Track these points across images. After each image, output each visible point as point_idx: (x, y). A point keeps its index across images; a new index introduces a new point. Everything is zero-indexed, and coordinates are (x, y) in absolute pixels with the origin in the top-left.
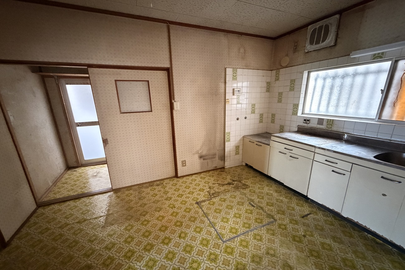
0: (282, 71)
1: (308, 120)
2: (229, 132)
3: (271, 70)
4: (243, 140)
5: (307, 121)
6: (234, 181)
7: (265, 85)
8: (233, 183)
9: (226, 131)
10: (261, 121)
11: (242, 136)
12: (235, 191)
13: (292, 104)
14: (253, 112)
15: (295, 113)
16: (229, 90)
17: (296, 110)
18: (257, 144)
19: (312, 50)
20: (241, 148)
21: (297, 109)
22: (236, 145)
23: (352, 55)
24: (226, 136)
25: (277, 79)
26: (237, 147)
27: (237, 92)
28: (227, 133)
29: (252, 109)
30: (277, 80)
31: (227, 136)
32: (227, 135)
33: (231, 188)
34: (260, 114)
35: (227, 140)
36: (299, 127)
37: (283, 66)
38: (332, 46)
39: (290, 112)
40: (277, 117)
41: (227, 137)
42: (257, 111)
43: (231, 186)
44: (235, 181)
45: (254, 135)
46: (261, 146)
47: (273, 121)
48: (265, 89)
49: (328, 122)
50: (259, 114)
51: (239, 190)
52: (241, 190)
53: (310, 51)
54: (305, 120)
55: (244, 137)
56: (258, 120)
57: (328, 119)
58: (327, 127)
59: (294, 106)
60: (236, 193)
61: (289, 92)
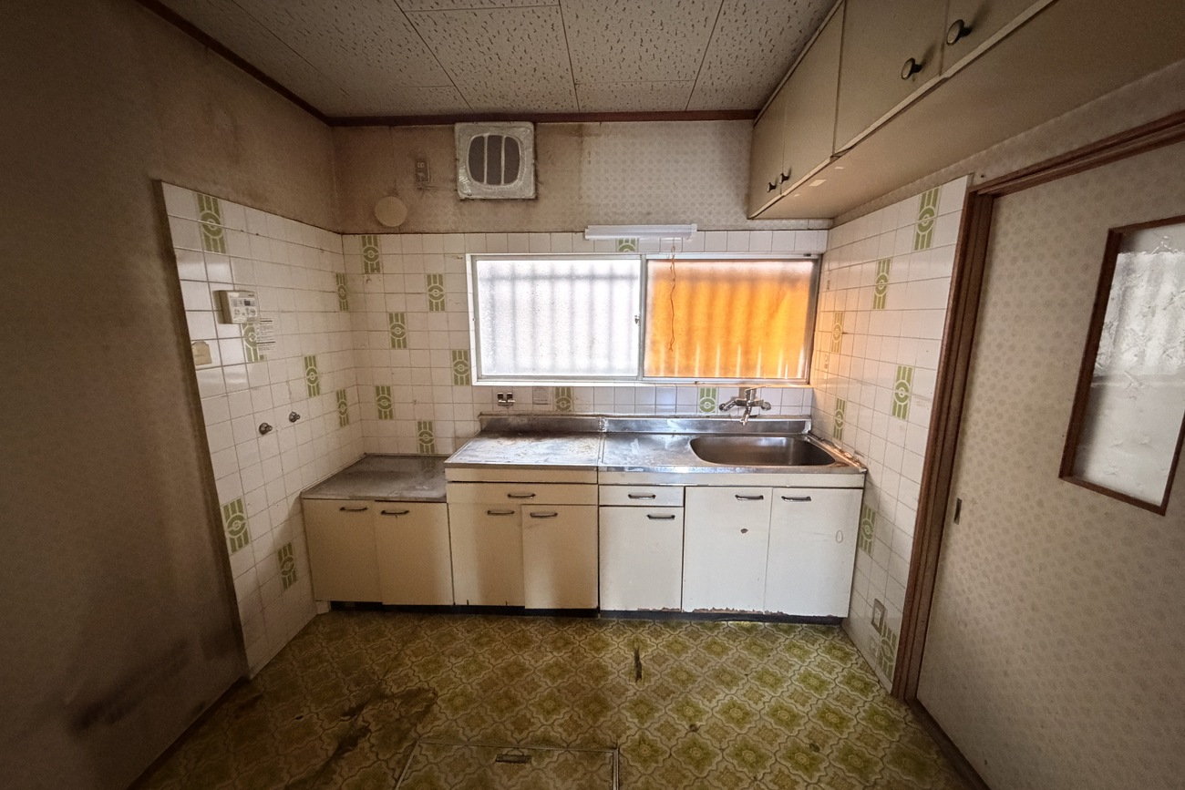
0: (388, 243)
1: (510, 397)
2: (239, 501)
3: (343, 234)
4: (302, 510)
5: (505, 397)
6: (353, 713)
7: (331, 284)
8: (360, 723)
9: (224, 500)
10: (344, 421)
11: (292, 500)
12: (406, 757)
13: (448, 352)
14: (314, 390)
15: (462, 377)
16: (196, 299)
17: (464, 368)
18: (383, 513)
19: (479, 197)
20: (299, 549)
21: (466, 365)
22: (279, 547)
23: (589, 234)
24: (225, 524)
25: (372, 266)
26: (284, 554)
27: (243, 309)
28: (226, 507)
29: (310, 377)
30: (373, 270)
31: (230, 526)
32: (227, 518)
33: (373, 757)
34: (337, 394)
35: (232, 540)
36: (484, 417)
37: (385, 227)
38: (530, 200)
39: (447, 375)
40: (398, 395)
41: (234, 528)
42: (325, 384)
43: (364, 744)
44: (360, 707)
45: (334, 476)
46: (407, 512)
47: (386, 412)
48: (334, 301)
49: (557, 395)
50: (334, 394)
51: (413, 734)
52: (419, 728)
53: (473, 200)
54: (500, 397)
55: (301, 499)
56: (335, 418)
57: (557, 388)
58: (559, 407)
59: (455, 359)
60: (416, 761)
61: (427, 312)
